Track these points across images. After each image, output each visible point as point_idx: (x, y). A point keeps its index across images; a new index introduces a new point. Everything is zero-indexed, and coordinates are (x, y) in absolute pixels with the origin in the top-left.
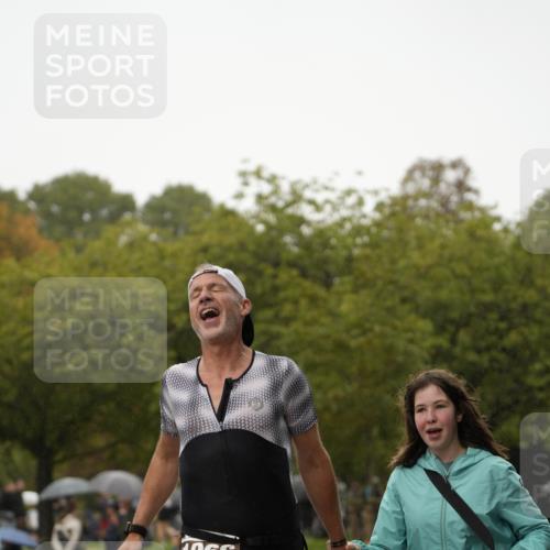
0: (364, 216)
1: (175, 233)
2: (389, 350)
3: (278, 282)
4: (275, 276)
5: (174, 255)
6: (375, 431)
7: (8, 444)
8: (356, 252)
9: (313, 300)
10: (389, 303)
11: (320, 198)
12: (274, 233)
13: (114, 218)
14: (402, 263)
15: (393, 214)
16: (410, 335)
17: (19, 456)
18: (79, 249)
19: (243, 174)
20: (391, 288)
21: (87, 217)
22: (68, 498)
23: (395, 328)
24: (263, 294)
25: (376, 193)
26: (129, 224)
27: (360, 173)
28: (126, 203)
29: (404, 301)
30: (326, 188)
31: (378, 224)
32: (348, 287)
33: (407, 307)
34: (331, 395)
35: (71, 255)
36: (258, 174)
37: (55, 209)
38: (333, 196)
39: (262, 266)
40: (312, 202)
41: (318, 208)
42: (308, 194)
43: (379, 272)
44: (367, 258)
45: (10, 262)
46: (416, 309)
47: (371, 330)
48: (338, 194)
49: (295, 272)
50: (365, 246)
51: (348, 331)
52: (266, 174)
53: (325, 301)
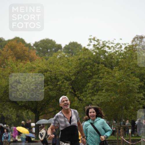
0: (122, 51)
1: (72, 55)
2: (128, 86)
3: (99, 68)
4: (98, 66)
5: (72, 61)
6: (124, 107)
7: (27, 110)
8: (119, 60)
9: (108, 72)
10: (128, 74)
11: (110, 46)
12: (98, 55)
13: (56, 51)
14: (131, 63)
15: (129, 50)
16: (133, 82)
17: (30, 113)
18: (47, 59)
19: (90, 39)
20: (128, 70)
21: (49, 51)
22: (43, 124)
23: (129, 80)
24: (95, 71)
25: (125, 44)
26: (60, 52)
27: (121, 39)
28: (59, 47)
29: (132, 73)
30: (112, 43)
31: (125, 53)
32: (117, 69)
33: (133, 74)
34: (112, 98)
35: (45, 60)
36: (94, 39)
37: (41, 48)
38: (114, 45)
39: (95, 64)
40: (108, 47)
41: (110, 48)
42: (107, 45)
43: (125, 65)
44: (122, 61)
45: (29, 62)
46: (135, 75)
47: (123, 80)
48: (115, 45)
49: (103, 65)
50: (122, 58)
51: (117, 81)
52: (96, 39)
53: (111, 73)
